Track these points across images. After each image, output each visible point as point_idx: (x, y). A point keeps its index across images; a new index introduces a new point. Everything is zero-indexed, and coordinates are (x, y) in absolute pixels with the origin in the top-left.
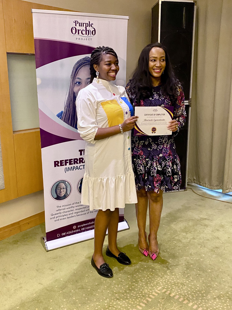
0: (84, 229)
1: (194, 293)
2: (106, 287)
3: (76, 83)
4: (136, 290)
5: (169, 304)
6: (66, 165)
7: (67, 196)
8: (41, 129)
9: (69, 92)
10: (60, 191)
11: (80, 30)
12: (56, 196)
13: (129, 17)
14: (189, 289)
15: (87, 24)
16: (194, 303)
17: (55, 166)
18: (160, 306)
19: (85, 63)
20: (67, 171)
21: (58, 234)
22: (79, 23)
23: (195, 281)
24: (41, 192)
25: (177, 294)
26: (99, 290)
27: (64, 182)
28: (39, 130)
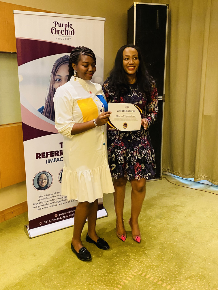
0: (65, 217)
1: (168, 274)
2: (85, 270)
3: (56, 80)
4: (114, 273)
5: (145, 285)
6: (47, 157)
7: (49, 186)
8: (23, 123)
9: (50, 88)
10: (42, 181)
11: (60, 30)
12: (38, 187)
13: (106, 19)
14: (163, 271)
15: (66, 25)
16: (167, 283)
17: (37, 158)
18: (136, 287)
19: (64, 61)
20: (48, 163)
21: (40, 222)
22: (59, 24)
23: (169, 264)
24: (23, 183)
25: (152, 275)
26: (79, 274)
27: (45, 173)
28: (21, 124)
